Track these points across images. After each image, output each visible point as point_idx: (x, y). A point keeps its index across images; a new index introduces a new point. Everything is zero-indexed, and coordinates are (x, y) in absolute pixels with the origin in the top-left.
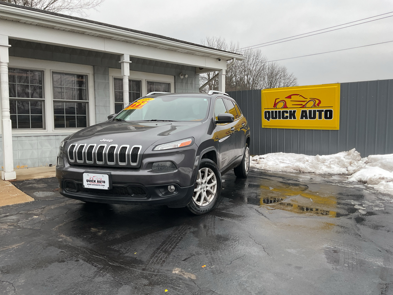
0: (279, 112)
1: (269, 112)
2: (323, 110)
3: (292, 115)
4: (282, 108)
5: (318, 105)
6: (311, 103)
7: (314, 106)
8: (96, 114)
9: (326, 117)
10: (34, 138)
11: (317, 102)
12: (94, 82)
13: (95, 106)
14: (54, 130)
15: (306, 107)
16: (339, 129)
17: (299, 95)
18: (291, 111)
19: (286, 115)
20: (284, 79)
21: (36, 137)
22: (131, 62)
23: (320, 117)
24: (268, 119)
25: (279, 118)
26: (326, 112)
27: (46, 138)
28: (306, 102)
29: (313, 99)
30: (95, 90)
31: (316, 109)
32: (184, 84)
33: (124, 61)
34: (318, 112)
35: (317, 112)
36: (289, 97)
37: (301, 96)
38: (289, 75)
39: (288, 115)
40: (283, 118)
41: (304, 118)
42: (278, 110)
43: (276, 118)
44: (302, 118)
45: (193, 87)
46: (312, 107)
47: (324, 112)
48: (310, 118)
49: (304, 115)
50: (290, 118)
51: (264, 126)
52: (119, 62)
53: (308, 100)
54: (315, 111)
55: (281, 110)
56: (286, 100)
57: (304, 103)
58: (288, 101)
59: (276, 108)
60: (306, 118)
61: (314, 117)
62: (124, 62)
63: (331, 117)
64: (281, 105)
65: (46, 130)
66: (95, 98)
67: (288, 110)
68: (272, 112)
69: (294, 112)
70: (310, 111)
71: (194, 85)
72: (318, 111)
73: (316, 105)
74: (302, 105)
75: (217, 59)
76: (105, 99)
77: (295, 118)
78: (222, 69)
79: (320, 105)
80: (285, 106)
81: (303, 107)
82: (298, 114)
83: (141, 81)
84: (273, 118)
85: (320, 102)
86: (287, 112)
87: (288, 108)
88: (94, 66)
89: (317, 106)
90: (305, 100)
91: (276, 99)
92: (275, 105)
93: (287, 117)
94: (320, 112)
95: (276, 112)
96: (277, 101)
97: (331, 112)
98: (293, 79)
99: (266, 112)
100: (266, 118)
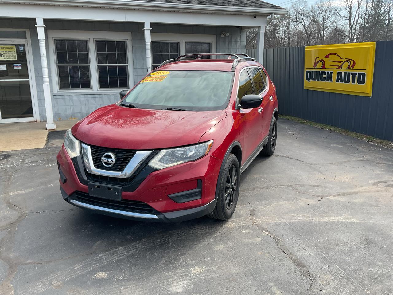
0: (318, 73)
1: (310, 72)
2: (357, 73)
3: (329, 77)
4: (320, 68)
5: (353, 67)
6: (346, 65)
7: (349, 68)
8: (134, 76)
9: (359, 82)
10: (82, 96)
11: (352, 63)
12: (132, 47)
13: (134, 68)
14: (98, 90)
15: (341, 69)
17: (337, 55)
18: (328, 72)
19: (324, 76)
21: (84, 95)
22: (152, 29)
23: (354, 82)
24: (309, 80)
25: (318, 80)
26: (360, 75)
27: (92, 96)
28: (342, 63)
29: (348, 60)
30: (133, 54)
31: (351, 71)
32: (227, 43)
33: (144, 28)
34: (352, 75)
35: (351, 75)
36: (327, 56)
37: (338, 55)
39: (326, 76)
40: (322, 80)
41: (339, 81)
42: (317, 70)
43: (315, 79)
44: (337, 81)
45: (238, 45)
46: (347, 69)
47: (357, 76)
48: (345, 81)
50: (328, 80)
51: (306, 87)
53: (344, 61)
57: (340, 64)
58: (326, 60)
59: (316, 68)
60: (341, 81)
61: (348, 81)
63: (363, 82)
64: (320, 65)
65: (92, 90)
66: (133, 61)
67: (326, 71)
68: (313, 72)
69: (331, 73)
70: (345, 73)
71: (239, 43)
72: (352, 74)
73: (351, 67)
74: (338, 66)
75: (253, 16)
76: (143, 62)
77: (331, 80)
78: (260, 26)
79: (355, 67)
80: (323, 67)
81: (340, 68)
82: (334, 76)
83: (179, 43)
84: (313, 79)
85: (354, 63)
86: (324, 73)
87: (326, 69)
88: (132, 32)
89: (352, 68)
90: (341, 60)
91: (316, 58)
93: (324, 79)
94: (354, 74)
95: (316, 72)
96: (317, 60)
97: (364, 75)
99: (307, 72)
100: (307, 78)
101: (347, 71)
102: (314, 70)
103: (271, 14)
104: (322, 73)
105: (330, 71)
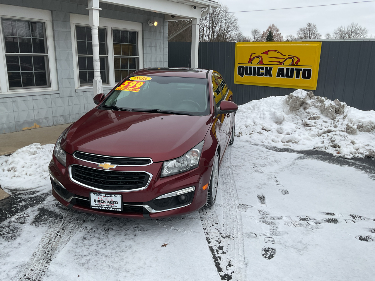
0: (255, 68)
1: (243, 68)
2: (302, 69)
3: (268, 72)
4: (257, 64)
5: (297, 63)
6: (289, 61)
7: (292, 64)
8: (57, 69)
9: (304, 77)
11: (296, 60)
12: (53, 30)
13: (56, 60)
14: (9, 90)
15: (283, 65)
16: (316, 90)
17: (277, 52)
18: (266, 68)
19: (261, 71)
20: (225, 19)
22: (101, 9)
23: (298, 76)
24: (242, 75)
25: (254, 75)
26: (305, 71)
28: (284, 60)
29: (291, 57)
30: (54, 40)
31: (294, 67)
32: (153, 33)
34: (296, 71)
35: (294, 71)
36: (266, 53)
37: (279, 52)
38: (230, 15)
39: (264, 71)
40: (258, 75)
41: (281, 76)
42: (253, 66)
43: (250, 74)
44: (278, 76)
45: (162, 37)
46: (290, 65)
47: (302, 71)
48: (287, 76)
49: (281, 73)
50: (266, 75)
51: (236, 82)
52: (87, 8)
53: (286, 57)
54: (292, 70)
55: (257, 66)
56: (263, 55)
57: (281, 61)
58: (264, 56)
59: (251, 64)
60: (283, 76)
61: (292, 76)
62: (92, 9)
63: (309, 77)
64: (257, 60)
65: (0, 91)
66: (55, 50)
67: (264, 67)
68: (247, 68)
69: (271, 69)
70: (288, 69)
71: (162, 34)
72: (296, 69)
73: (294, 63)
74: (279, 62)
75: (192, 6)
76: (67, 51)
77: (270, 75)
78: (196, 18)
79: (299, 64)
80: (261, 63)
81: (281, 64)
82: (275, 72)
83: (106, 29)
84: (247, 74)
85: (299, 60)
86: (262, 69)
87: (264, 64)
88: (52, 11)
89: (296, 65)
90: (282, 57)
91: (252, 54)
92: (250, 60)
93: (262, 74)
94: (298, 71)
95: (251, 68)
96: (253, 56)
97: (309, 71)
98: (234, 20)
99: (240, 68)
100: (239, 73)
101: (290, 67)
102: (249, 66)
103: (208, 6)
104: (259, 68)
105: (269, 67)
